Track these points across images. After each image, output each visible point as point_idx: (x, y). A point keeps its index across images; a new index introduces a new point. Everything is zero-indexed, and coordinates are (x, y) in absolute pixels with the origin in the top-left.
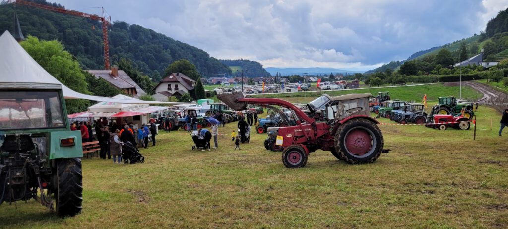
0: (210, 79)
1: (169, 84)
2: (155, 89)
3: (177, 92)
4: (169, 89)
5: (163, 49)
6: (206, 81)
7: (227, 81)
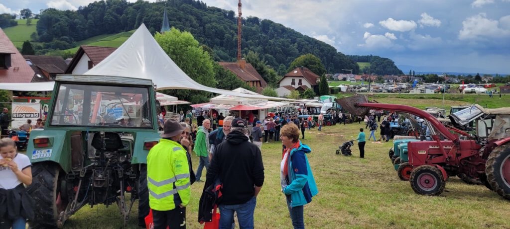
0: (335, 75)
1: (293, 78)
2: (279, 83)
3: (300, 87)
4: (293, 83)
5: (291, 43)
6: (332, 76)
7: (353, 78)
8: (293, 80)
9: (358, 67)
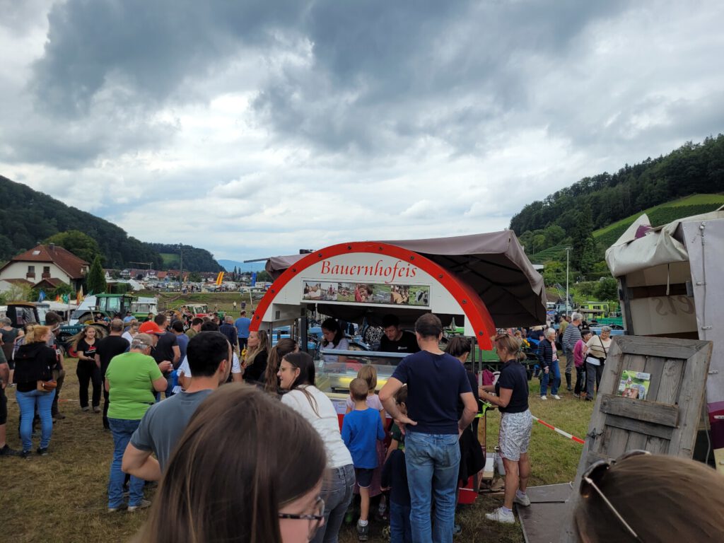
1: (31, 264)
3: (44, 281)
4: (31, 275)
7: (155, 275)
8: (31, 268)
9: (160, 260)
